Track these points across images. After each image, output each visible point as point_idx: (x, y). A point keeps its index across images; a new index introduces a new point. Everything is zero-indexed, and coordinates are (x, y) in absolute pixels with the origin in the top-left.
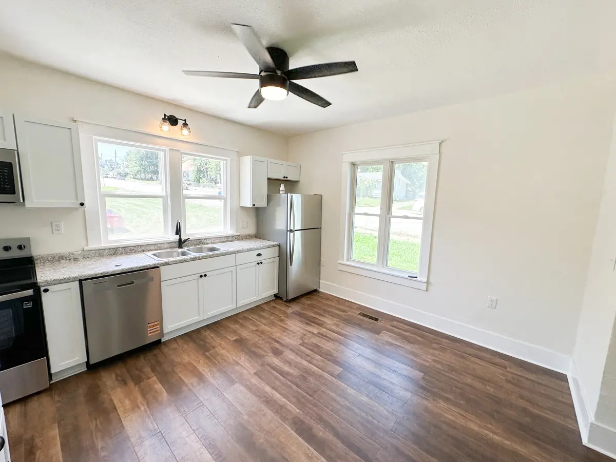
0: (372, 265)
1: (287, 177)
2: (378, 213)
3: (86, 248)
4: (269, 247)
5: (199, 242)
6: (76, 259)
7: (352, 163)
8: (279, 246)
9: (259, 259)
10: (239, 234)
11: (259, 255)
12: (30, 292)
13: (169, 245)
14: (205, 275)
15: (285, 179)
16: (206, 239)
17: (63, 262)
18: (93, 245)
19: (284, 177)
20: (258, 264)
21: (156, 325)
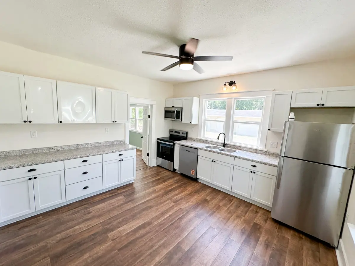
1: (323, 105)
3: (197, 138)
4: (264, 164)
9: (253, 169)
12: (172, 144)
14: (215, 162)
15: (321, 106)
18: (199, 138)
19: (318, 105)
20: (251, 172)
21: (194, 171)
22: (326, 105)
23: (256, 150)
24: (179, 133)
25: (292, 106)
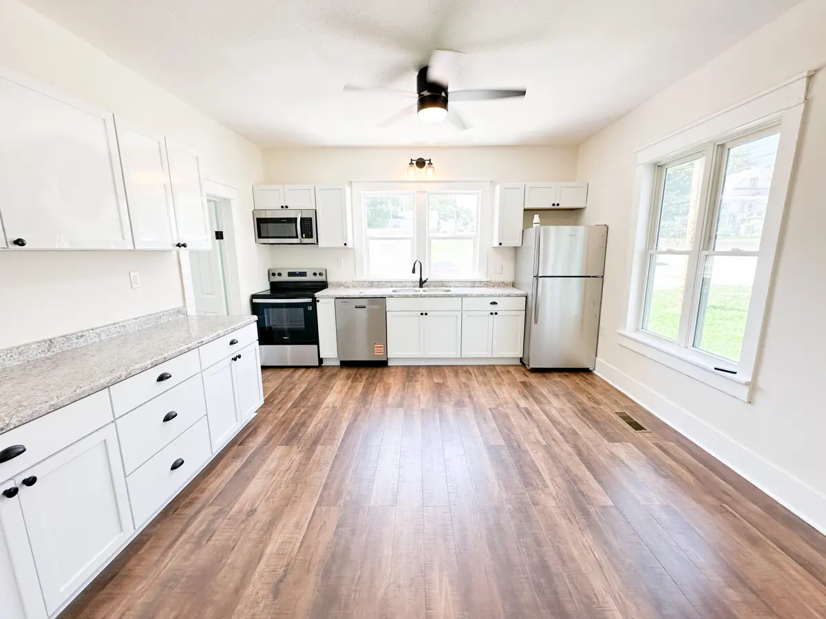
0: (668, 341)
1: (558, 205)
2: (688, 248)
3: (354, 279)
4: (508, 296)
5: (442, 284)
6: (348, 287)
7: (655, 164)
8: (526, 297)
9: (493, 308)
10: (489, 280)
11: (495, 303)
12: (310, 300)
13: (412, 284)
14: (426, 314)
15: (556, 207)
16: (448, 282)
17: (342, 288)
18: (359, 278)
19: (554, 205)
20: (492, 314)
21: (381, 347)
22: (561, 206)
23: (474, 282)
24: (304, 274)
25: (528, 206)
